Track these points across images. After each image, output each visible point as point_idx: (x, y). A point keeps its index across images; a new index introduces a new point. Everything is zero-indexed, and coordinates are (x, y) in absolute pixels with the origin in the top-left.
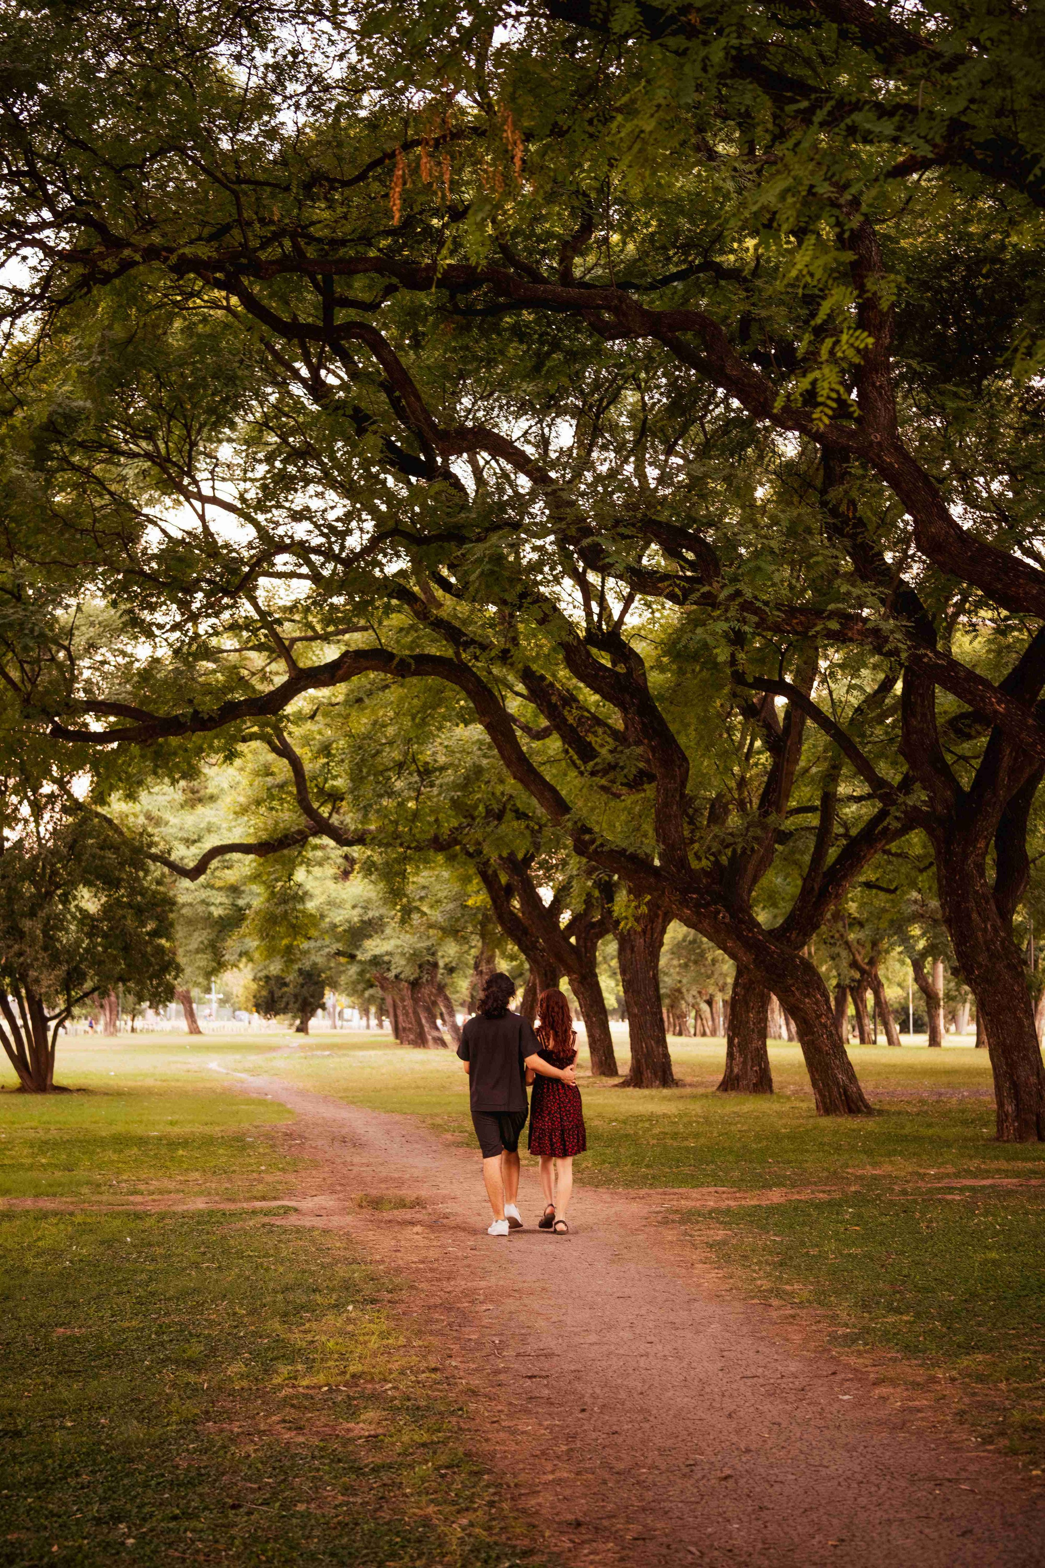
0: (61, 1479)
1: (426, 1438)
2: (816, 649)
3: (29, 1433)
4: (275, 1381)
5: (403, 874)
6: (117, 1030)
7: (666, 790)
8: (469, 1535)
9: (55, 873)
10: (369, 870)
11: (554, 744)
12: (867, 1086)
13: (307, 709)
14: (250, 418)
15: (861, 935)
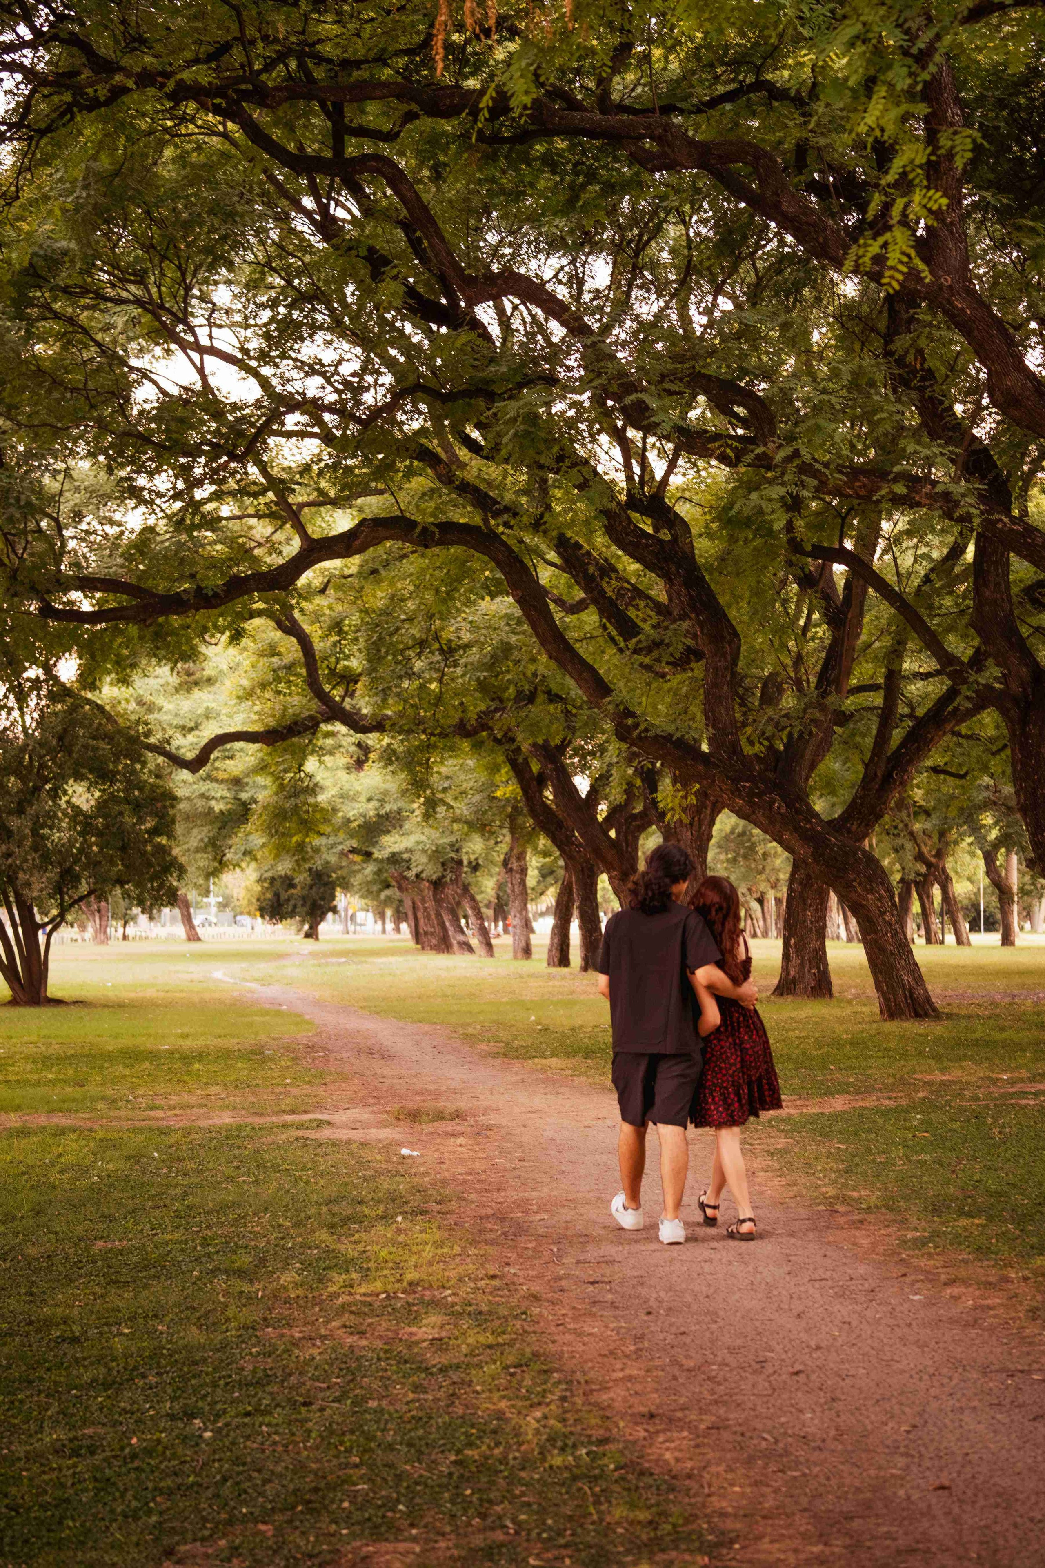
0: (128, 1380)
1: (491, 1340)
2: (880, 512)
3: (87, 1339)
4: (330, 1289)
5: (427, 765)
6: (108, 938)
7: (716, 669)
8: (544, 1426)
9: (42, 766)
10: (390, 759)
11: (591, 618)
12: (934, 988)
13: (317, 583)
14: (250, 257)
15: (928, 825)
